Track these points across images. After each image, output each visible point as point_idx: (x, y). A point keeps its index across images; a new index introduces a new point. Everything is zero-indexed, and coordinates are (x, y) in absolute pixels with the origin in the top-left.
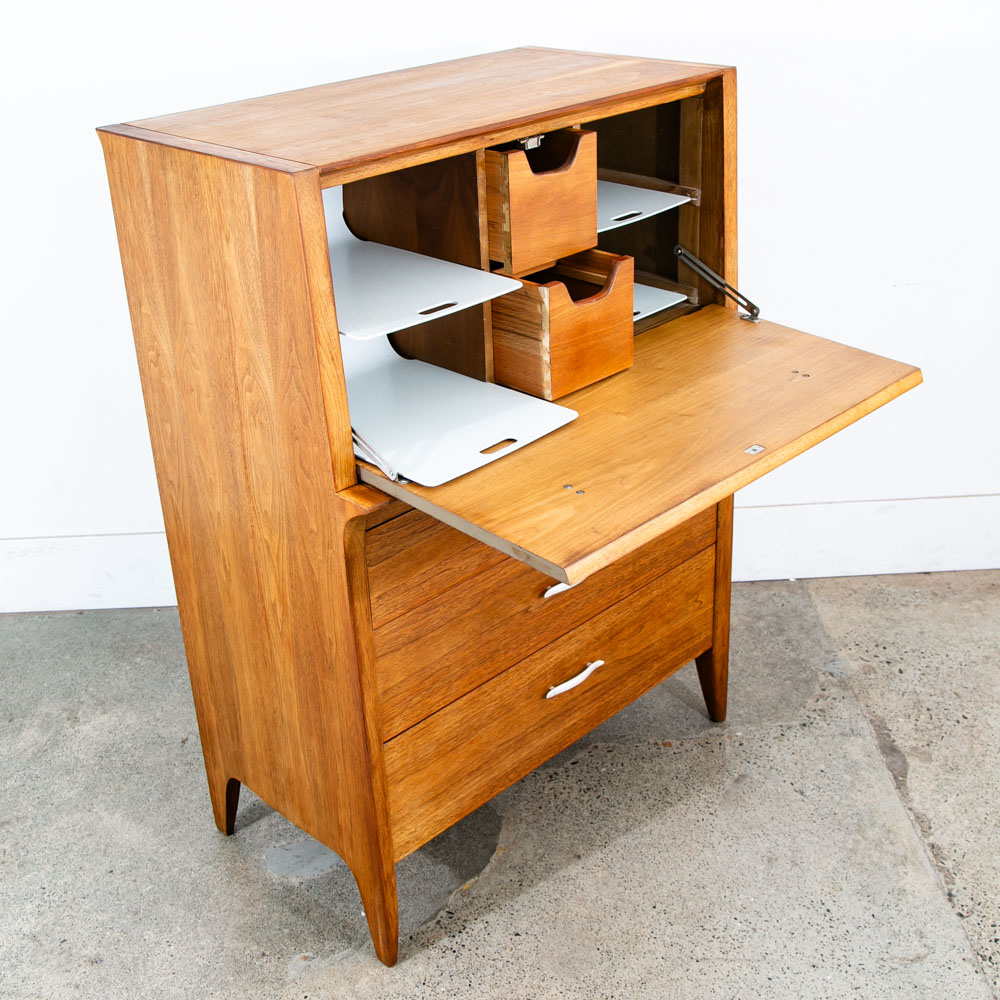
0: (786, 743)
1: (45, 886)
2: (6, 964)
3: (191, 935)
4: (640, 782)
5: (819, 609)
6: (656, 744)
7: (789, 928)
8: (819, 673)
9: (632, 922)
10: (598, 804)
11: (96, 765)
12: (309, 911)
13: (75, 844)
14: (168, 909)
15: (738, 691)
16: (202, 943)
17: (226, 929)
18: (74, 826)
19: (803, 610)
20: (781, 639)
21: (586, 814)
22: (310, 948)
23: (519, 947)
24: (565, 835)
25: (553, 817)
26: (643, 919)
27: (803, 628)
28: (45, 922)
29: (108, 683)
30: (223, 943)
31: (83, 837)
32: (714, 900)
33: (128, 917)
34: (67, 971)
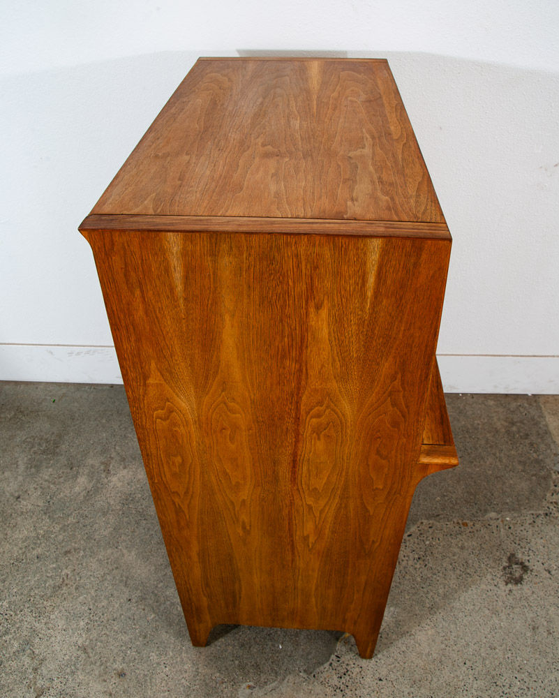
0: (537, 529)
1: (91, 607)
2: (68, 670)
3: (179, 659)
4: (450, 555)
5: (547, 419)
6: (458, 523)
7: (550, 688)
8: (552, 472)
9: (452, 675)
10: (426, 572)
11: (120, 510)
12: (250, 647)
13: (108, 574)
14: (164, 636)
15: (505, 483)
16: (186, 667)
17: (199, 657)
18: (108, 559)
19: (538, 419)
20: (527, 441)
21: (419, 579)
22: (251, 679)
23: (382, 691)
24: (407, 597)
25: (398, 580)
26: (458, 673)
27: (539, 434)
28: (91, 637)
29: (127, 443)
30: (198, 669)
31: (113, 570)
32: (501, 660)
33: (140, 639)
34: (105, 681)
